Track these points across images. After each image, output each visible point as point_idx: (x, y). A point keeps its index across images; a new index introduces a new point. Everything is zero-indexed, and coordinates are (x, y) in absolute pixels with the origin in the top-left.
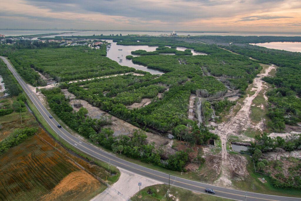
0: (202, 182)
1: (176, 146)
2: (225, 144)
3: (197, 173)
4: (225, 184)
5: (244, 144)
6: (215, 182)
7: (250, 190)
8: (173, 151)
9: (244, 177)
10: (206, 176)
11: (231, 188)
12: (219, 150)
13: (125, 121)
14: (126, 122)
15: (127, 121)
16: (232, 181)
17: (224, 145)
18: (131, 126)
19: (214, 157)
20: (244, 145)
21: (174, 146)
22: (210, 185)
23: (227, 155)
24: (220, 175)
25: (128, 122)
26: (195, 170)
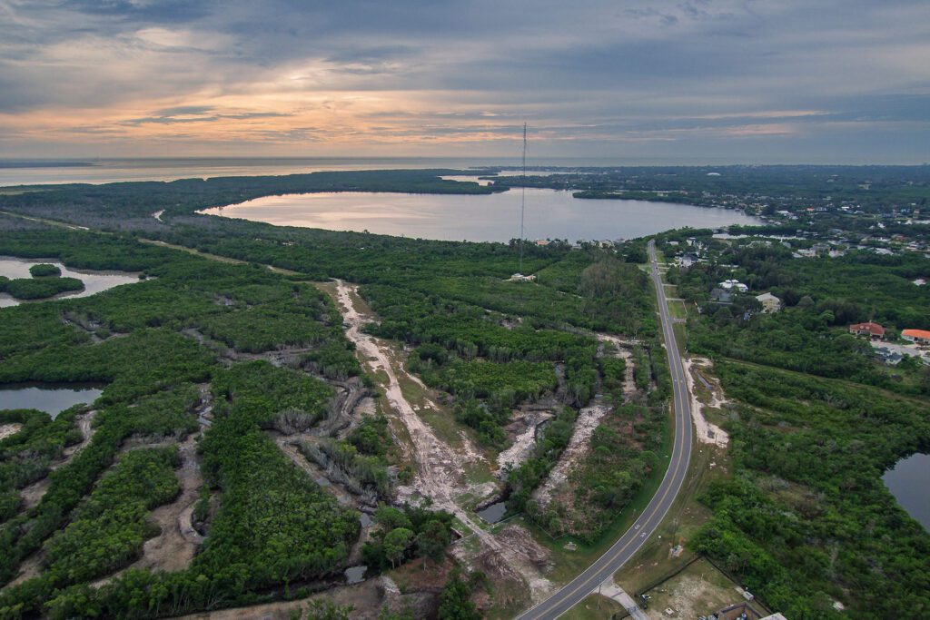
0: (521, 613)
1: (408, 584)
2: (469, 521)
3: (497, 605)
4: (546, 590)
5: (491, 500)
6: (533, 598)
7: (575, 574)
8: (414, 598)
9: (550, 559)
10: (513, 600)
11: (558, 590)
12: (475, 539)
13: (205, 611)
14: (210, 610)
15: (208, 608)
16: (547, 577)
17: (469, 523)
18: (242, 614)
19: (483, 556)
20: (494, 503)
21: (404, 588)
22: (533, 608)
23: (496, 539)
24: (524, 580)
25: (216, 609)
26: (487, 602)
